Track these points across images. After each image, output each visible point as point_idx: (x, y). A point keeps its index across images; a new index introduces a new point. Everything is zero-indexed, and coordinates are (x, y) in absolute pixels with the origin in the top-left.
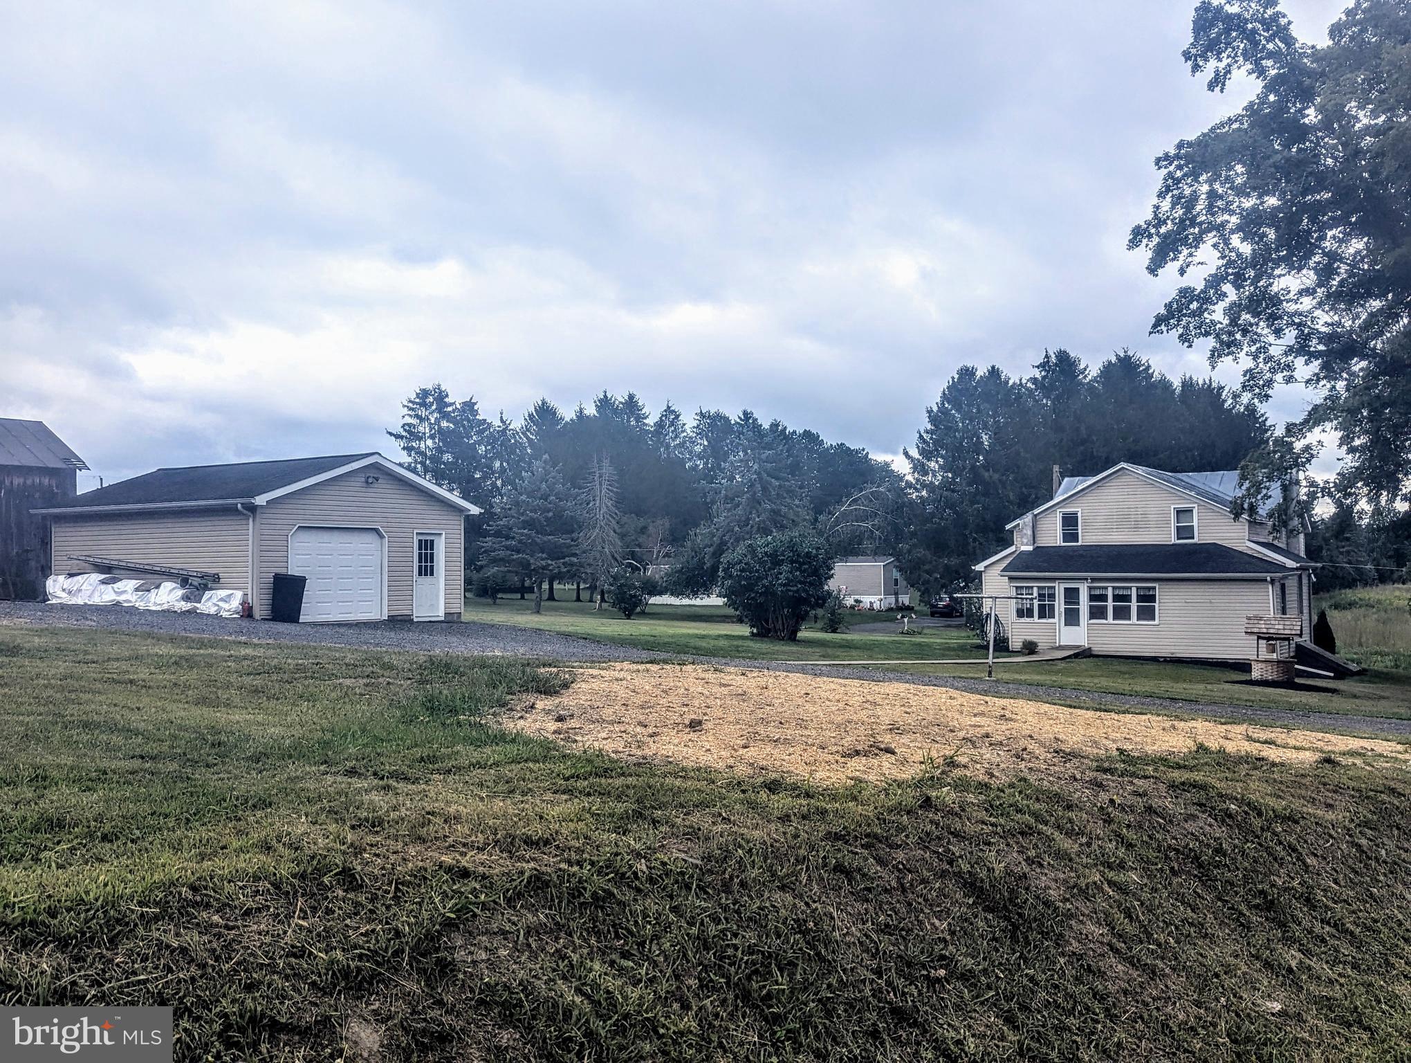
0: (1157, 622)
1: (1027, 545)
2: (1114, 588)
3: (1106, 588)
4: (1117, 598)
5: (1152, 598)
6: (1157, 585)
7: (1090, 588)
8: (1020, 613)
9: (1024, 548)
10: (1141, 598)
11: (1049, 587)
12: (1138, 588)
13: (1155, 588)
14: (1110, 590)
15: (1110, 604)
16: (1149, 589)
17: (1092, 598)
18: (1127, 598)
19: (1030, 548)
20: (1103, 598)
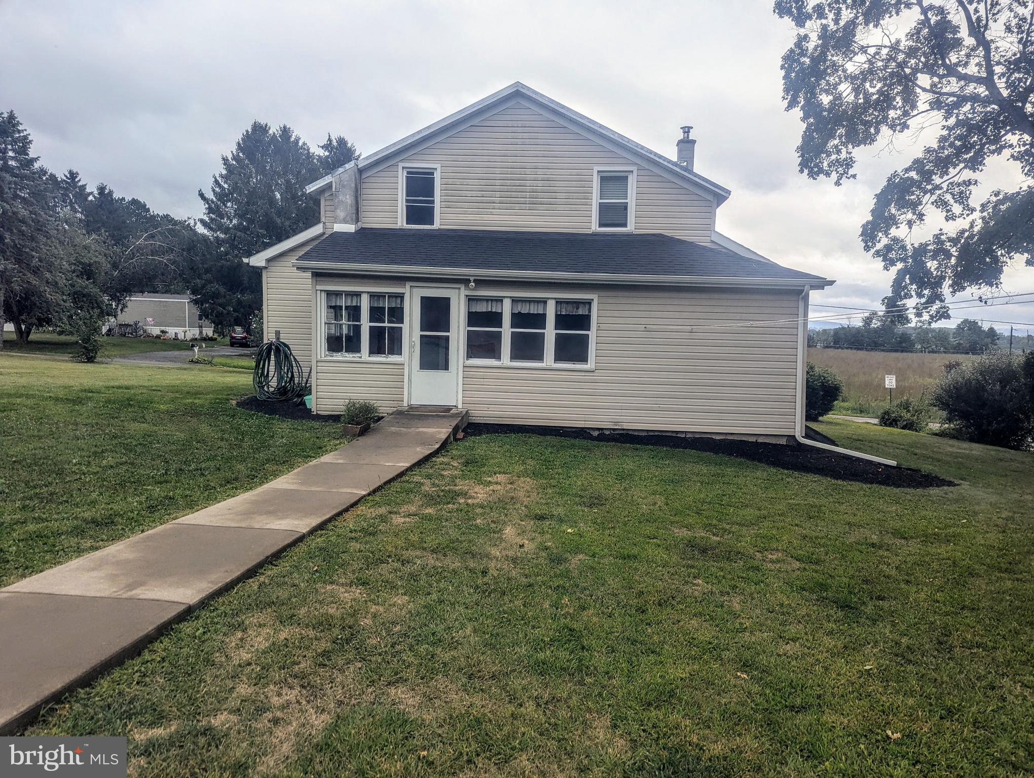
0: (590, 365)
1: (345, 221)
2: (515, 301)
3: (500, 300)
4: (519, 319)
5: (583, 322)
6: (593, 296)
7: (471, 300)
8: (335, 344)
9: (339, 227)
10: (562, 321)
11: (392, 296)
12: (559, 302)
13: (589, 303)
14: (507, 304)
15: (507, 331)
16: (577, 303)
17: (474, 318)
18: (539, 320)
19: (351, 228)
20: (495, 319)
